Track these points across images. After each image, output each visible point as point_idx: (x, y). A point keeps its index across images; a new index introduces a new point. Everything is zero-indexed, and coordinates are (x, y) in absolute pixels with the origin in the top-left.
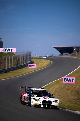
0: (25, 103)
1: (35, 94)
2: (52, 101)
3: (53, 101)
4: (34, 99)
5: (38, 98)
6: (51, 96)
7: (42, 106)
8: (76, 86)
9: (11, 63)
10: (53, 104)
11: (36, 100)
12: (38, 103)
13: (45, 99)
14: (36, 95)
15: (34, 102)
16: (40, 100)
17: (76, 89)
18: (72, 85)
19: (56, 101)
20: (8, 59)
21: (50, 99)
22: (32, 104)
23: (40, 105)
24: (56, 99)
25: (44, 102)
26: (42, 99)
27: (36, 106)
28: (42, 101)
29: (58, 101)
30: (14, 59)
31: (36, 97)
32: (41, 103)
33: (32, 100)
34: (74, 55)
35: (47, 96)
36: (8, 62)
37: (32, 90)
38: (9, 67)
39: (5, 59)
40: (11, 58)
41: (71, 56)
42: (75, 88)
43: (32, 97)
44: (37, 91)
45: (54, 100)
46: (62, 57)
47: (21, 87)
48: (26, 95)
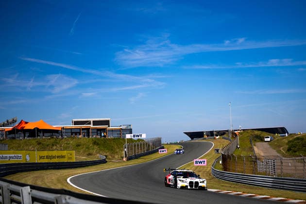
0: (170, 185)
1: (181, 175)
2: (199, 181)
3: (201, 182)
4: (180, 180)
5: (184, 179)
6: (198, 177)
7: (189, 187)
8: (207, 167)
9: (141, 149)
10: (200, 184)
11: (183, 181)
12: (184, 184)
13: (192, 180)
14: (182, 177)
15: (180, 184)
16: (187, 181)
17: (208, 170)
18: (203, 167)
19: (203, 182)
20: (138, 145)
21: (197, 180)
22: (178, 186)
23: (187, 186)
24: (203, 180)
25: (191, 183)
26: (189, 180)
27: (182, 187)
28: (188, 183)
29: (205, 182)
30: (144, 145)
31: (182, 179)
32: (188, 185)
33: (178, 182)
34: (205, 139)
35: (193, 177)
36: (138, 148)
37: (177, 172)
38: (140, 153)
39: (135, 146)
40: (141, 144)
41: (202, 140)
42: (206, 169)
43: (178, 179)
44: (183, 172)
45: (201, 180)
46: (193, 141)
47: (164, 169)
48: (171, 177)
